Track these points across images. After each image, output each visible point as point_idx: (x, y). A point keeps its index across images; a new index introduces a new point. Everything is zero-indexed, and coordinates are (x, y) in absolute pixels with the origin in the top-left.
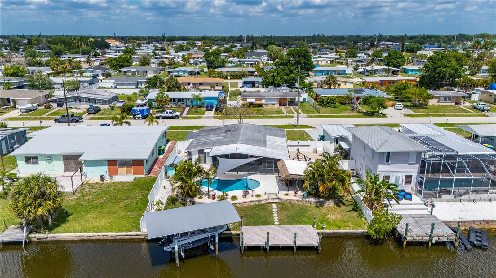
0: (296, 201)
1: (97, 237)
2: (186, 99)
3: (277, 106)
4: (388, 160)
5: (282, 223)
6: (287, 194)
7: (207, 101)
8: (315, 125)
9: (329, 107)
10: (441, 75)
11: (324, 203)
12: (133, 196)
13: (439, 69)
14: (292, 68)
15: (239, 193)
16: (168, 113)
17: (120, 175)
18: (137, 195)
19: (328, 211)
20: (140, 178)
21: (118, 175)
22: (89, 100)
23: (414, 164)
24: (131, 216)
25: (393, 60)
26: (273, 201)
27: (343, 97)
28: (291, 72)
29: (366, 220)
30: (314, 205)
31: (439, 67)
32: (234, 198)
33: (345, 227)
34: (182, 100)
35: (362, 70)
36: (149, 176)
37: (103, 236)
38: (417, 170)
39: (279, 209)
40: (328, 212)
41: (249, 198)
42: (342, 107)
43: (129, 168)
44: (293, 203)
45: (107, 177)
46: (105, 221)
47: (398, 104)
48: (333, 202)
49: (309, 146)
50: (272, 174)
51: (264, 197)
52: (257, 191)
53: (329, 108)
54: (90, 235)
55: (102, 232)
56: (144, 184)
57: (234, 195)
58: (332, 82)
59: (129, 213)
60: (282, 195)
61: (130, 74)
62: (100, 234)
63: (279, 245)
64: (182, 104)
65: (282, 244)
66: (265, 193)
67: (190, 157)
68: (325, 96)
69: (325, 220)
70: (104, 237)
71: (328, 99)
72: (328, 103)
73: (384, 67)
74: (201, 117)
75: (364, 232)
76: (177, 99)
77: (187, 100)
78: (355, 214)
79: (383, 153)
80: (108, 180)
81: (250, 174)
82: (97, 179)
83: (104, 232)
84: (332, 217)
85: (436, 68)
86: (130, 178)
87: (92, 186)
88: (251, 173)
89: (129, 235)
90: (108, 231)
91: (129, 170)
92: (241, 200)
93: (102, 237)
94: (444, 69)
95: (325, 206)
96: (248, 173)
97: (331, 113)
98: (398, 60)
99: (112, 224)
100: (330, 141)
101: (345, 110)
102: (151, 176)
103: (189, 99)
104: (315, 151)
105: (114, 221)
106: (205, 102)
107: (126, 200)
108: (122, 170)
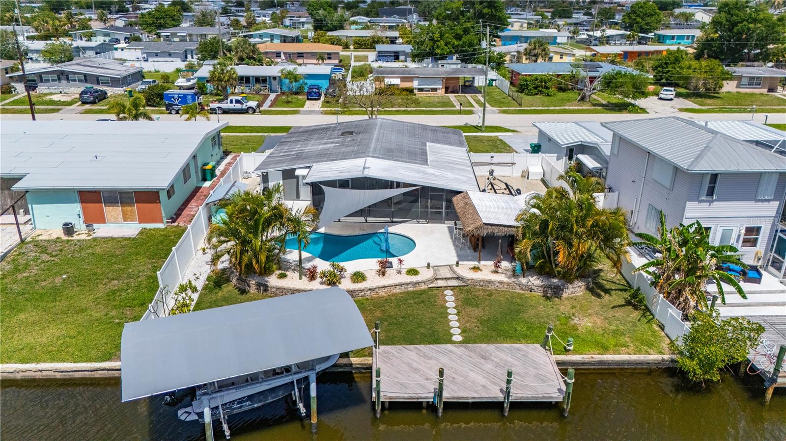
0: (497, 284)
1: (27, 374)
2: (270, 77)
3: (441, 92)
4: (710, 193)
5: (469, 339)
6: (476, 269)
7: (310, 82)
8: (516, 126)
9: (537, 94)
10: (744, 36)
11: (563, 290)
12: (130, 270)
13: (740, 25)
14: (469, 25)
15: (369, 265)
16: (234, 101)
17: (110, 222)
18: (141, 269)
19: (573, 307)
20: (154, 230)
21: (105, 222)
22: (86, 78)
23: (769, 201)
24: (117, 321)
25: (640, 20)
26: (446, 285)
27: (563, 77)
28: (466, 31)
29: (663, 330)
30: (538, 293)
31: (741, 22)
32: (358, 277)
33: (618, 347)
34: (261, 80)
35: (585, 36)
36: (176, 224)
37: (41, 371)
38: (774, 214)
39: (460, 303)
40: (574, 311)
41: (392, 278)
42: (561, 95)
43: (129, 208)
44: (491, 287)
45: (80, 225)
46: (53, 333)
47: (667, 90)
48: (583, 287)
49: (513, 164)
50: (441, 223)
51: (425, 275)
52: (411, 260)
53: (538, 96)
54: (8, 370)
55: (38, 361)
56: (162, 242)
58: (540, 51)
59: (113, 313)
60: (465, 270)
61: (177, 39)
62: (32, 366)
63: (467, 398)
64: (262, 88)
65: (476, 395)
66: (429, 265)
67: (266, 185)
68: (530, 75)
69: (568, 332)
70: (44, 373)
71: (537, 79)
72: (536, 88)
73: (622, 32)
74: (297, 111)
75: (663, 360)
76: (253, 77)
77: (272, 80)
78: (636, 315)
79: (703, 175)
80: (82, 233)
81: (393, 222)
82: (58, 232)
83: (45, 362)
84: (585, 323)
85: (735, 24)
86: (131, 229)
87: (41, 246)
88: (395, 220)
89: (103, 370)
90: (53, 360)
91: (129, 213)
92: (373, 281)
93: (39, 373)
94: (751, 26)
95: (565, 295)
96: (388, 220)
97: (543, 105)
98: (648, 20)
99: (68, 339)
100: (556, 155)
101: (569, 100)
102: (178, 226)
103: (275, 78)
104: (524, 174)
105: (73, 333)
106: (306, 84)
107: (113, 279)
108: (113, 212)
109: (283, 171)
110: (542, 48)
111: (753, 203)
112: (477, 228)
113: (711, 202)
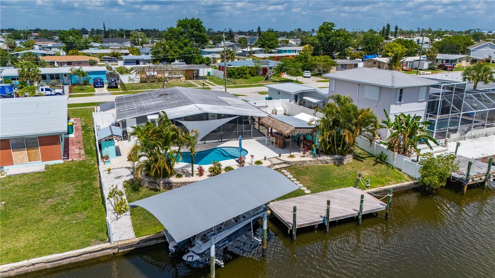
0: (308, 162)
1: (21, 270)
2: (62, 74)
3: (183, 79)
4: (400, 100)
5: (314, 191)
6: (292, 156)
7: (93, 77)
8: (245, 93)
9: (240, 78)
10: (334, 44)
11: (343, 160)
12: (57, 191)
13: (332, 38)
14: (187, 41)
15: (231, 163)
16: (44, 90)
17: (17, 163)
18: (66, 189)
19: (353, 168)
20: (55, 165)
21: (12, 164)
23: (422, 102)
24: (75, 222)
25: (268, 42)
26: (280, 167)
27: (252, 68)
28: (186, 45)
29: (401, 171)
30: (331, 164)
31: (332, 37)
32: (229, 169)
33: (388, 182)
35: (241, 51)
36: (70, 160)
37: (33, 264)
38: (425, 108)
39: (294, 175)
40: (354, 169)
42: (253, 78)
43: (34, 151)
44: (305, 165)
47: (307, 72)
48: (352, 157)
49: (267, 106)
50: (250, 138)
51: (267, 163)
53: (241, 79)
55: (29, 258)
56: (69, 171)
57: (227, 166)
58: (230, 56)
59: (66, 218)
60: (286, 158)
62: (25, 262)
63: (340, 217)
64: (57, 82)
65: (344, 215)
66: (265, 158)
67: (125, 129)
68: (233, 68)
70: (36, 266)
71: (238, 69)
72: (239, 75)
73: (259, 49)
74: (92, 94)
75: (411, 184)
76: (48, 74)
77: (64, 77)
78: (383, 167)
79: (397, 89)
81: (221, 141)
83: (33, 258)
85: (329, 38)
86: (38, 166)
88: (222, 140)
89: (86, 253)
90: (40, 255)
91: (33, 155)
93: (32, 267)
94: (337, 38)
95: (345, 163)
96: (217, 141)
97: (247, 83)
98: (272, 42)
99: (42, 240)
100: (289, 99)
101: (259, 80)
102: (73, 161)
103: (65, 75)
104: (274, 112)
105: (43, 235)
106: (90, 78)
107: (48, 198)
108: (18, 155)
109: (137, 118)
110: (231, 54)
111: (417, 103)
112: (292, 132)
113: (400, 104)
